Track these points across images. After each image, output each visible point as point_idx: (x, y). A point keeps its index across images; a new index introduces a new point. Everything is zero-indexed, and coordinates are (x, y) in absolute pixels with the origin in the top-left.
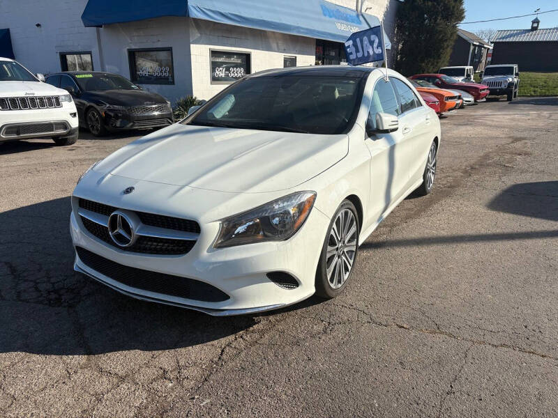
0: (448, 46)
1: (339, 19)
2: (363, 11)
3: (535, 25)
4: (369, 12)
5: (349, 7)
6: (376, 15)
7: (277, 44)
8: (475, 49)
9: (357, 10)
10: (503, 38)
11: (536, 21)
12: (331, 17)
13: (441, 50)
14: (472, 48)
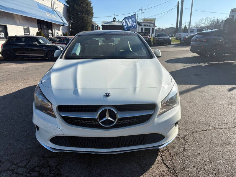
0: (90, 25)
1: (46, 11)
2: (54, 9)
3: (114, 20)
4: (56, 9)
5: (49, 6)
6: (60, 11)
7: (19, 21)
8: (96, 27)
9: (52, 8)
10: (105, 24)
11: (114, 18)
12: (43, 10)
13: (87, 27)
14: (95, 27)
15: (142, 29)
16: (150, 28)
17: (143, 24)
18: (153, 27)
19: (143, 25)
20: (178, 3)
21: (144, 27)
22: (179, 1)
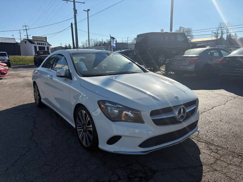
15: (35, 47)
16: (45, 47)
17: (36, 42)
18: (48, 46)
19: (36, 44)
20: (72, 24)
21: (38, 46)
22: (72, 23)
